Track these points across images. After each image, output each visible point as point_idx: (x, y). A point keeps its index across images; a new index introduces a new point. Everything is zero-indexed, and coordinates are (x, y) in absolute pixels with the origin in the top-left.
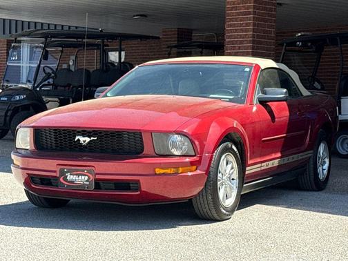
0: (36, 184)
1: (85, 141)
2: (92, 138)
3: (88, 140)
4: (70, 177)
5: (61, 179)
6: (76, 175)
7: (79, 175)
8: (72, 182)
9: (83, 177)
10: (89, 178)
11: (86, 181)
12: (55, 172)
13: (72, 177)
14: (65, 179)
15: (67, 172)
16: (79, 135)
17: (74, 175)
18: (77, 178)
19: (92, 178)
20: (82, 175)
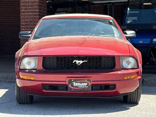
0: (46, 89)
1: (79, 63)
2: (84, 61)
3: (81, 62)
4: (75, 84)
5: (70, 86)
6: (79, 82)
7: (81, 83)
8: (77, 87)
9: (84, 84)
10: (88, 84)
11: (86, 86)
12: (65, 82)
13: (76, 84)
14: (72, 85)
15: (74, 81)
16: (75, 60)
17: (78, 83)
18: (80, 85)
19: (90, 84)
20: (83, 82)
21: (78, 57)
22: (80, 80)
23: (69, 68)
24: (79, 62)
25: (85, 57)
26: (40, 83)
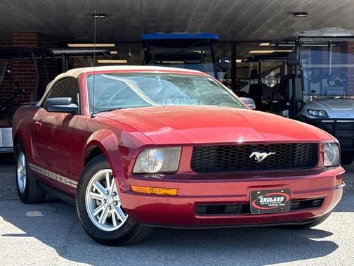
1: (261, 158)
2: (270, 154)
3: (265, 155)
4: (263, 200)
5: (253, 204)
6: (270, 196)
7: (273, 197)
8: (266, 205)
9: (278, 199)
10: (285, 200)
11: (282, 202)
12: (245, 196)
13: (265, 199)
14: (258, 203)
15: (260, 195)
16: (255, 151)
17: (268, 197)
18: (271, 201)
19: (288, 198)
20: (277, 196)
21: (259, 145)
22: (271, 191)
23: (239, 168)
24: (261, 154)
25: (271, 145)
26: (192, 201)
